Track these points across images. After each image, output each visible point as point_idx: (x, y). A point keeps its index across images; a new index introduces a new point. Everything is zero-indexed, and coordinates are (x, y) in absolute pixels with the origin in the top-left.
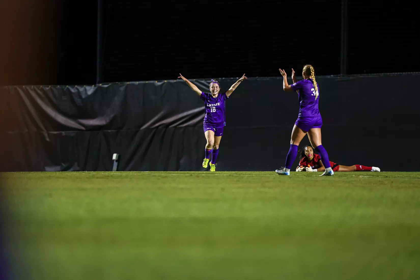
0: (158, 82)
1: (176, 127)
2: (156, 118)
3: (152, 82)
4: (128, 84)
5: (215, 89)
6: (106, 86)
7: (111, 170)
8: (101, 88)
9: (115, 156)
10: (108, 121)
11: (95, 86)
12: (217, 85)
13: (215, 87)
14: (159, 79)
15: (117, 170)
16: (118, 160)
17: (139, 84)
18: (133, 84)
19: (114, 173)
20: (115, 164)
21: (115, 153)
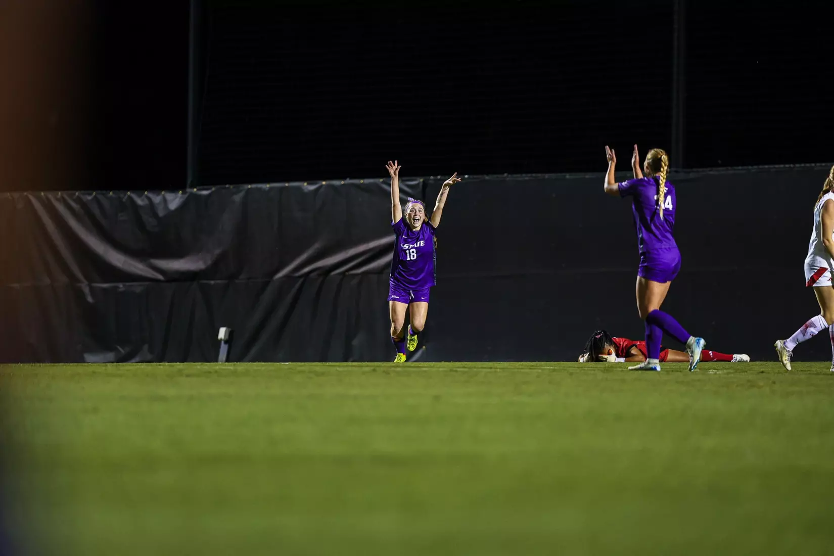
0: (309, 184)
1: (343, 273)
2: (304, 258)
3: (296, 184)
4: (249, 189)
6: (205, 193)
7: (216, 360)
8: (192, 194)
9: (222, 333)
10: (209, 262)
11: (184, 193)
12: (420, 205)
14: (311, 179)
15: (228, 360)
16: (229, 340)
17: (271, 189)
18: (260, 189)
19: (221, 366)
20: (224, 349)
21: (223, 326)
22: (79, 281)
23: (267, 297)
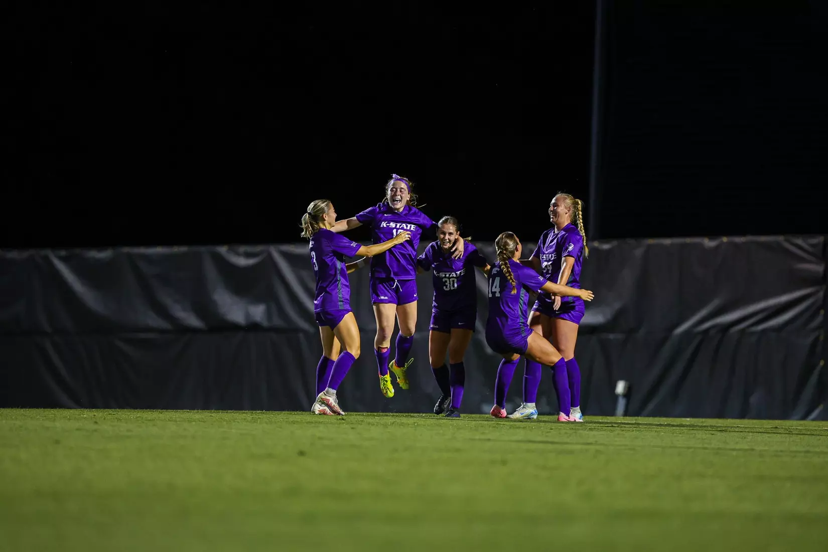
0: (711, 240)
1: (743, 331)
2: (703, 313)
3: (697, 240)
4: (650, 246)
5: (398, 193)
6: (606, 247)
7: (612, 413)
8: (595, 250)
9: (620, 387)
10: (609, 317)
12: (403, 185)
13: (399, 190)
14: (712, 235)
15: (626, 414)
16: (628, 394)
17: (672, 245)
18: (661, 245)
19: (620, 419)
20: (621, 403)
21: (621, 379)
22: (479, 333)
23: (666, 351)
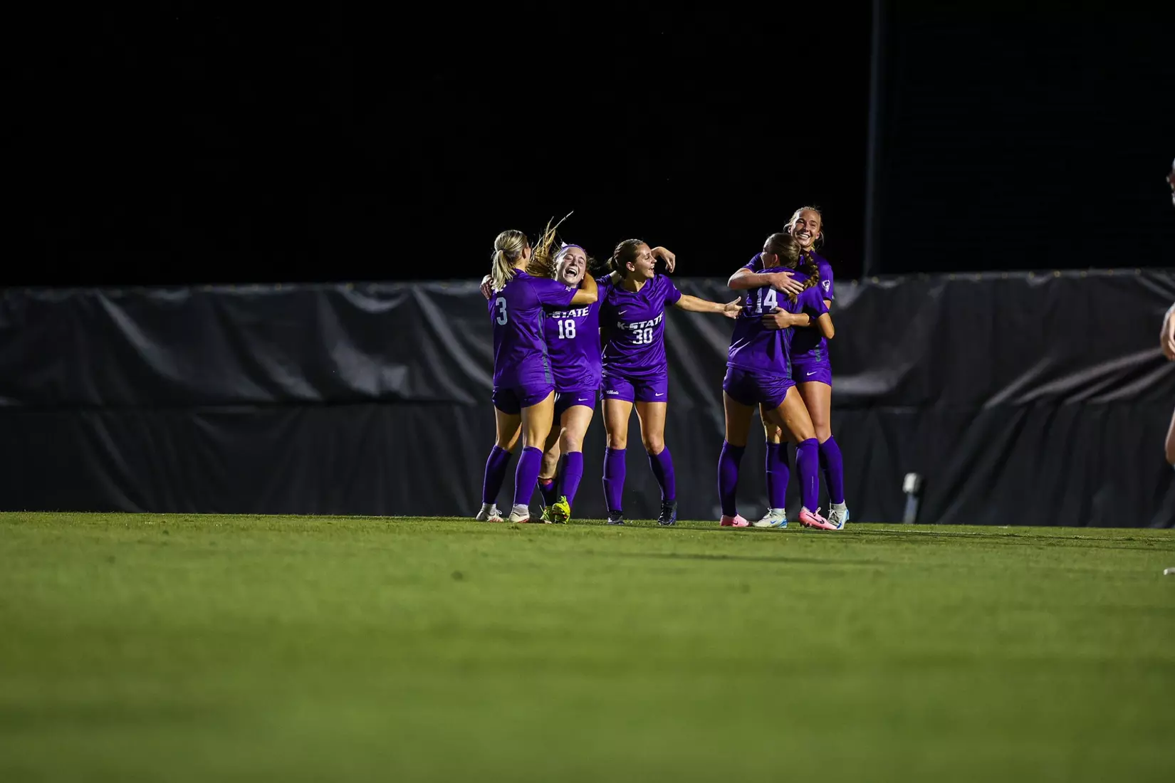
0: (1037, 274)
1: (1083, 402)
2: (1026, 378)
3: (1018, 275)
4: (951, 283)
6: (889, 284)
7: (899, 519)
8: (873, 288)
9: (910, 482)
10: (894, 382)
11: (860, 284)
14: (1039, 268)
15: (918, 520)
16: (920, 492)
17: (984, 281)
18: (966, 282)
19: (908, 527)
20: (912, 505)
21: (911, 471)
22: (707, 404)
23: (975, 431)
